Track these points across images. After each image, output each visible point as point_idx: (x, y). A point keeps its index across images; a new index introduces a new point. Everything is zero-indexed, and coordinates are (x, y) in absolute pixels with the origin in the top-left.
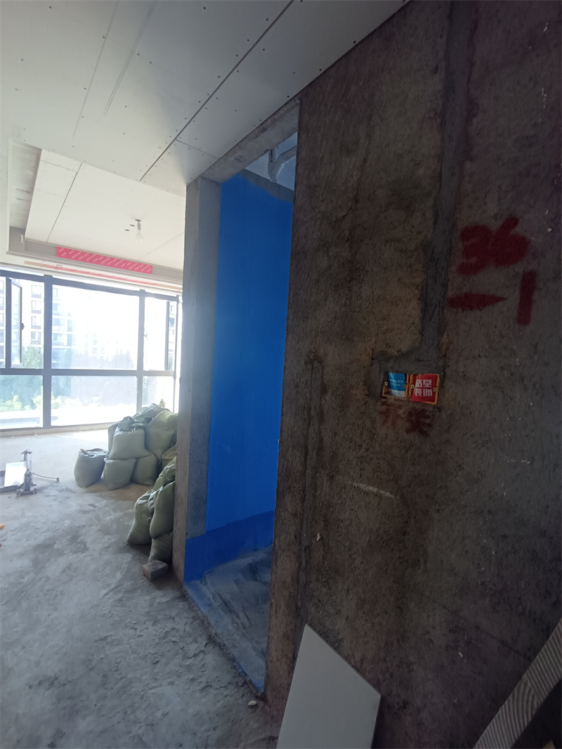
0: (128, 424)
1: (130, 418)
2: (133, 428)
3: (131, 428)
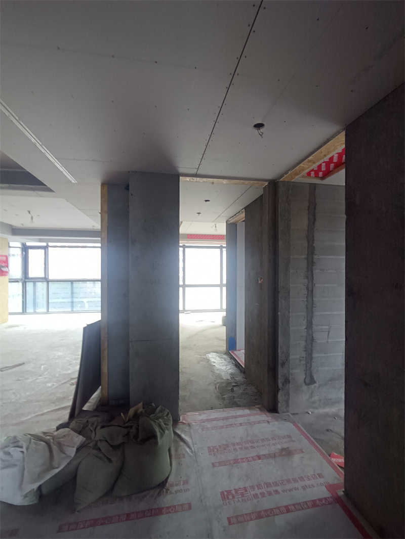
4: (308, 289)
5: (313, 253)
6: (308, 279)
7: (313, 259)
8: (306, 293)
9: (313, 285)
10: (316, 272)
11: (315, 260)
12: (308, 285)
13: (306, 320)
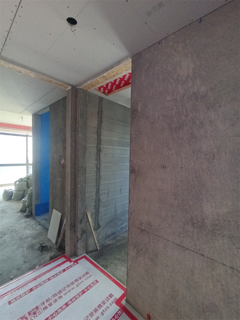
0: (21, 180)
1: (22, 178)
2: (23, 181)
3: (22, 181)
4: (97, 167)
5: (100, 144)
6: (97, 161)
7: (100, 147)
8: (96, 170)
9: (100, 164)
10: (102, 156)
11: (101, 149)
12: (97, 164)
13: (95, 188)
